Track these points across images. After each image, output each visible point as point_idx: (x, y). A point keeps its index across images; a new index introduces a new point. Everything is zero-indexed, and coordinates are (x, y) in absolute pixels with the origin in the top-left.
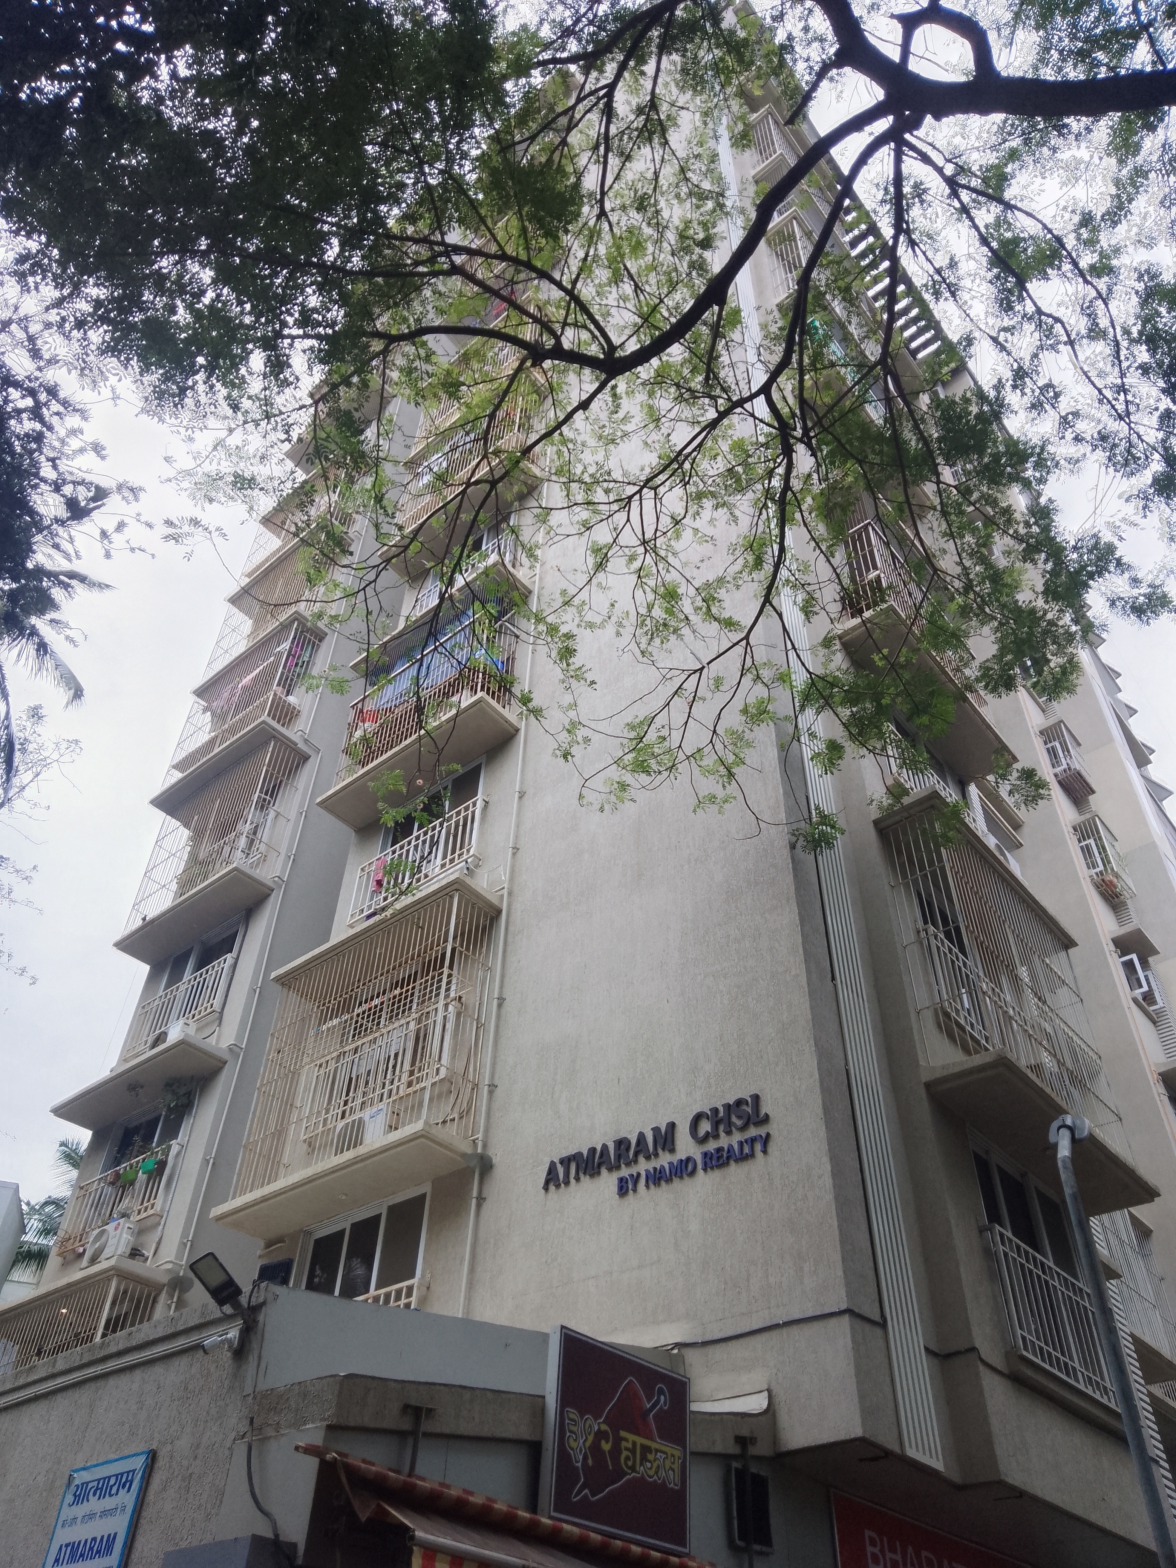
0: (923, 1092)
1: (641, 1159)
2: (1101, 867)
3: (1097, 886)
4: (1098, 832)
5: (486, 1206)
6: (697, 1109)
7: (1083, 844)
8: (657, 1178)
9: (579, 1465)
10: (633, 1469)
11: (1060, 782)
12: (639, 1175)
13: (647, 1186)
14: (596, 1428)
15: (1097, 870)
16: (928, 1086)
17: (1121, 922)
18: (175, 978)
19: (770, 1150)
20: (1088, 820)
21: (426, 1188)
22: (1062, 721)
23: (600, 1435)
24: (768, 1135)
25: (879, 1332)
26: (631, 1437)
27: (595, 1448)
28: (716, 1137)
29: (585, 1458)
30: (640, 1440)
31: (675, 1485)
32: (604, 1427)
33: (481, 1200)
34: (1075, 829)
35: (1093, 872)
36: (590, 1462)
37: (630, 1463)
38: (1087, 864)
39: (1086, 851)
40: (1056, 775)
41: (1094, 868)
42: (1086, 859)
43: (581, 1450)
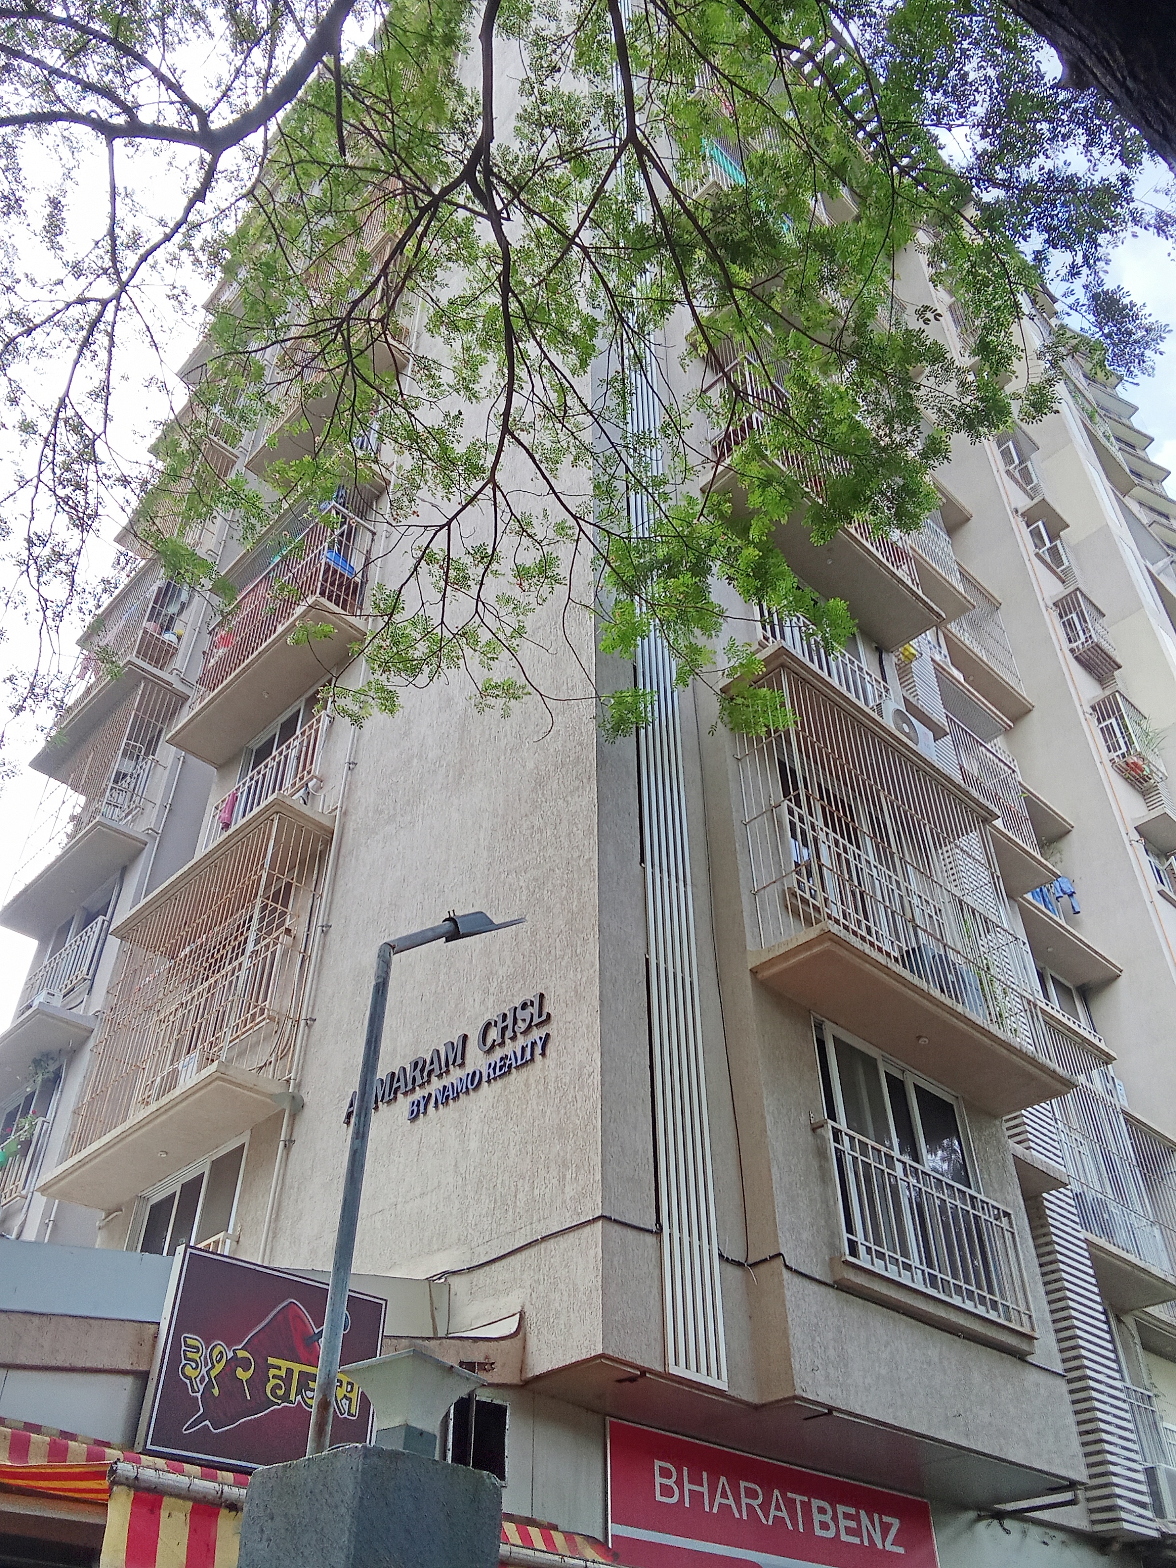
0: (748, 979)
1: (434, 1079)
2: (1124, 749)
3: (1120, 771)
4: (1119, 710)
5: (295, 1148)
6: (487, 1017)
7: (1103, 725)
8: (447, 1097)
9: (199, 1395)
10: (286, 1398)
11: (1076, 658)
12: (430, 1095)
13: (436, 1106)
14: (230, 1355)
15: (1119, 753)
16: (754, 972)
17: (1150, 808)
18: (59, 945)
19: (548, 1052)
20: (1108, 697)
21: (245, 1138)
22: (1078, 589)
23: (235, 1362)
24: (548, 1035)
25: (650, 1239)
26: (285, 1364)
27: (228, 1375)
28: (502, 1044)
29: (209, 1386)
30: (297, 1368)
31: (349, 1414)
32: (241, 1354)
33: (289, 1144)
34: (1093, 708)
35: (1114, 755)
36: (216, 1391)
37: (280, 1393)
38: (1108, 746)
39: (1107, 732)
40: (1072, 651)
41: (1115, 751)
42: (1106, 742)
43: (202, 1380)
